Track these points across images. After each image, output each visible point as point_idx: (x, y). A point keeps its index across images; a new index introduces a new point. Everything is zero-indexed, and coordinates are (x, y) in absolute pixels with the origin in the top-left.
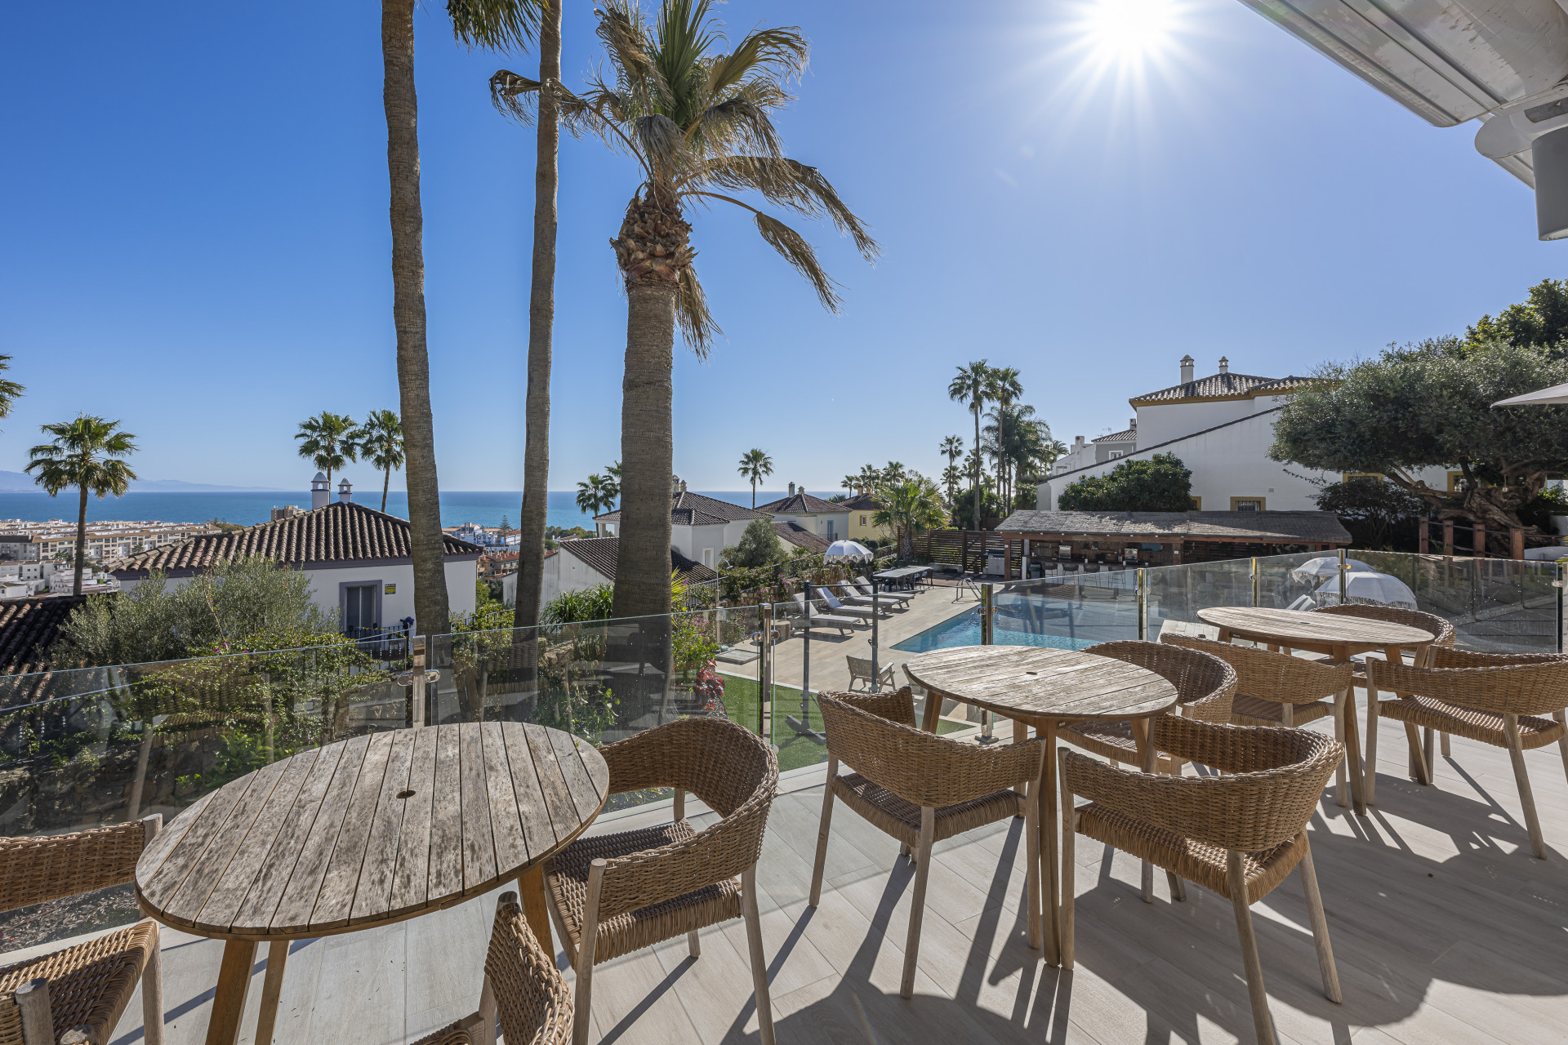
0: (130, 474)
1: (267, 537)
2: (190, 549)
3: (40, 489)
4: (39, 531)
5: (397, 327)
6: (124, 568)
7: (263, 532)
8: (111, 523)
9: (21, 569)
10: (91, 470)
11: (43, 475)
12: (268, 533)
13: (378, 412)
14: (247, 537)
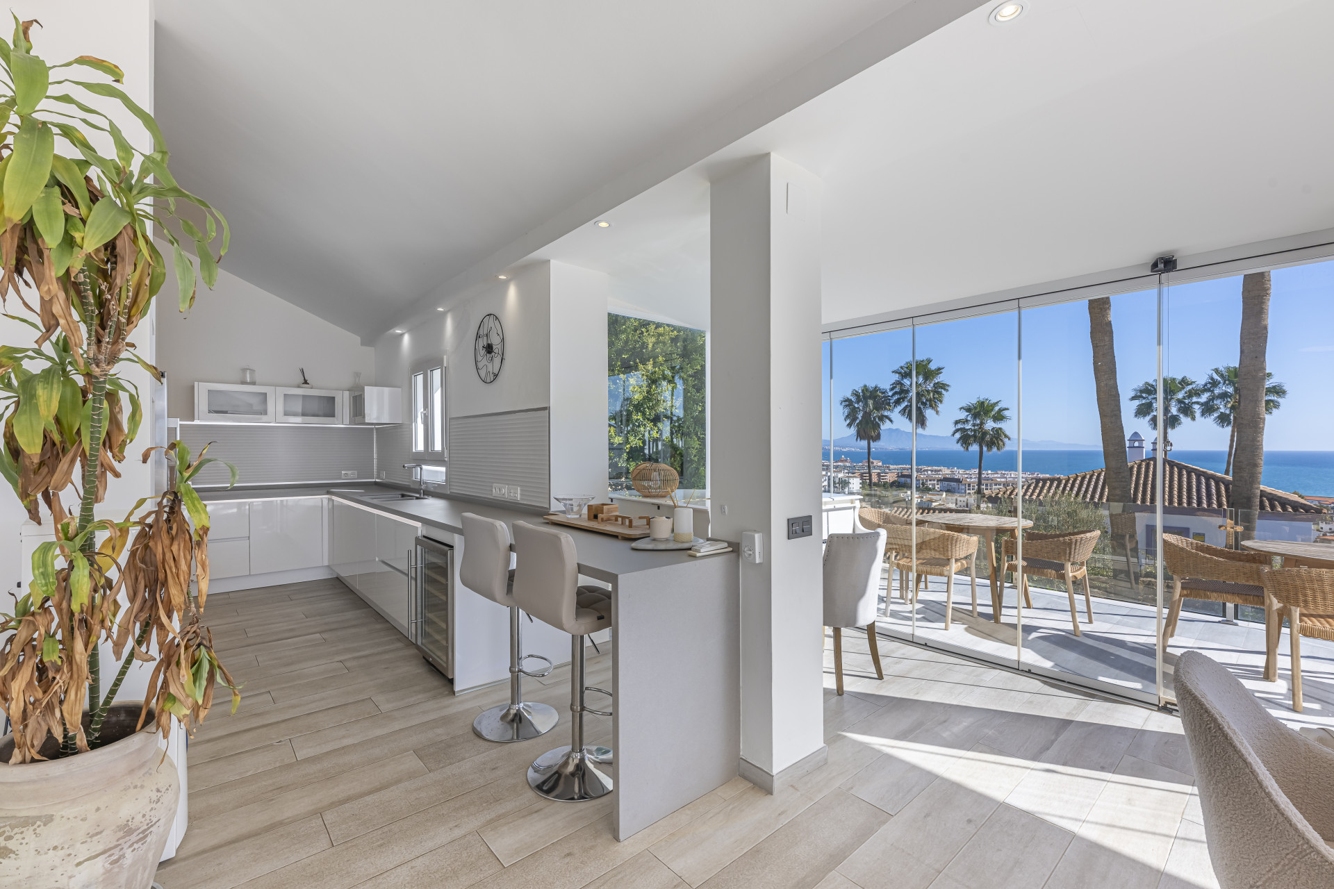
0: (1006, 436)
1: (1086, 482)
2: (1032, 488)
3: (959, 447)
4: (966, 476)
5: (1093, 344)
6: (993, 495)
7: (1083, 478)
8: (1006, 472)
9: (956, 500)
10: (985, 433)
11: (960, 438)
12: (1087, 480)
13: (1221, 368)
14: (1071, 482)
